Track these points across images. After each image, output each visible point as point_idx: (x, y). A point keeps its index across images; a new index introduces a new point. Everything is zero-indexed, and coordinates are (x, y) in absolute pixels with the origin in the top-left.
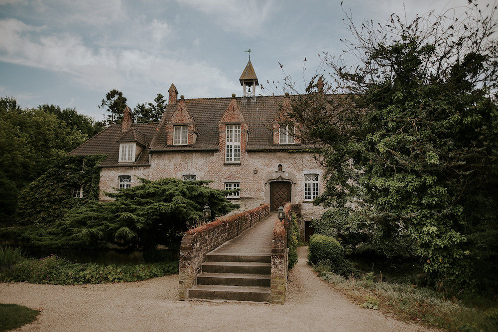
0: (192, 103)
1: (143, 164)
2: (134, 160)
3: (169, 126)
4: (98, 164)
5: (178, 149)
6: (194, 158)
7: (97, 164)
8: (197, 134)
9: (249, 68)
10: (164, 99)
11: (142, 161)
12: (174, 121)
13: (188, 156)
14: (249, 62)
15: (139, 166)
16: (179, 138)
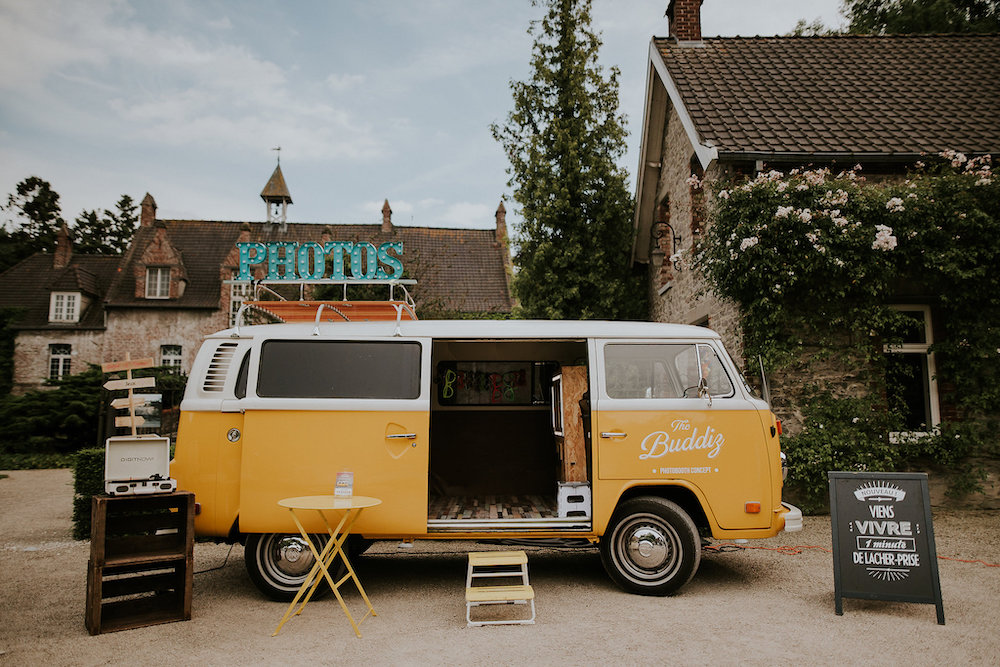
0: (181, 227)
1: (93, 327)
2: (76, 319)
3: (138, 268)
4: (11, 325)
5: (153, 305)
6: (179, 318)
7: (9, 325)
8: (185, 280)
9: (277, 177)
10: (133, 204)
11: (91, 322)
12: (146, 259)
13: (171, 316)
14: (278, 168)
15: (86, 330)
16: (156, 287)
